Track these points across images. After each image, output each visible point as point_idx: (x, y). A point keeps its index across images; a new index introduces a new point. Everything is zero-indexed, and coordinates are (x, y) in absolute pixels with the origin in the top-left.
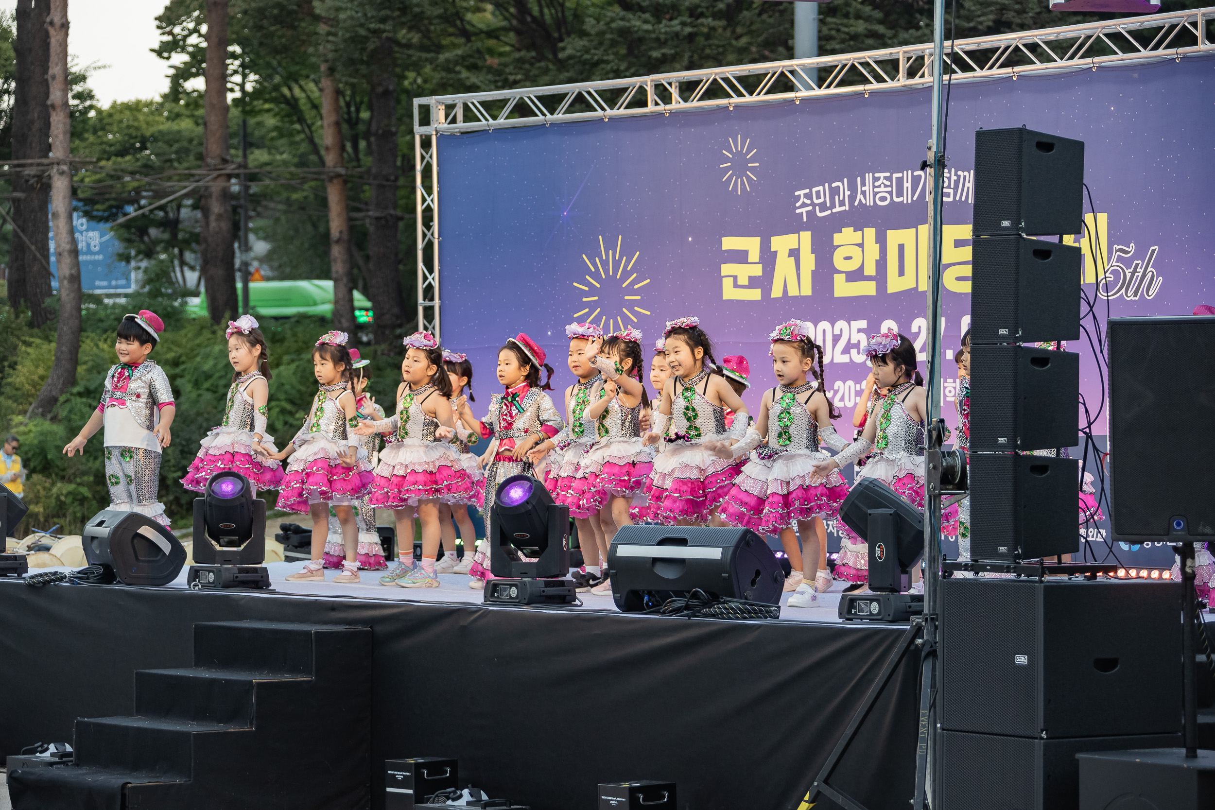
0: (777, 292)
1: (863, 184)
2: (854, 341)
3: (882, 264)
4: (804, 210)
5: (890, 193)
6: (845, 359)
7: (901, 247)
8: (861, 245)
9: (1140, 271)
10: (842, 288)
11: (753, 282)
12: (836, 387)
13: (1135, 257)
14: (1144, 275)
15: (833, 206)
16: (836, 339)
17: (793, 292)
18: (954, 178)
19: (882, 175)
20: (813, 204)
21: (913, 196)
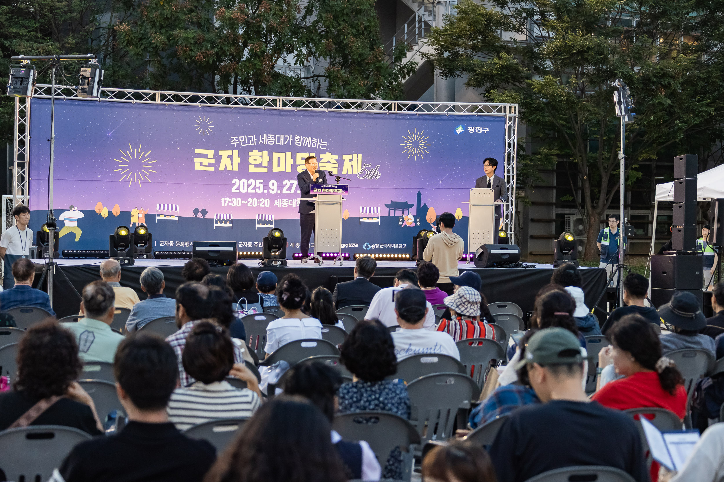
0: (222, 168)
1: (263, 137)
2: (257, 186)
3: (270, 163)
4: (235, 143)
5: (275, 141)
6: (254, 191)
7: (279, 159)
8: (262, 156)
9: (373, 172)
10: (252, 169)
11: (210, 165)
12: (249, 200)
13: (371, 167)
14: (374, 173)
15: (249, 143)
16: (249, 185)
17: (229, 168)
18: (302, 139)
19: (271, 135)
20: (240, 142)
21: (284, 143)
